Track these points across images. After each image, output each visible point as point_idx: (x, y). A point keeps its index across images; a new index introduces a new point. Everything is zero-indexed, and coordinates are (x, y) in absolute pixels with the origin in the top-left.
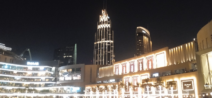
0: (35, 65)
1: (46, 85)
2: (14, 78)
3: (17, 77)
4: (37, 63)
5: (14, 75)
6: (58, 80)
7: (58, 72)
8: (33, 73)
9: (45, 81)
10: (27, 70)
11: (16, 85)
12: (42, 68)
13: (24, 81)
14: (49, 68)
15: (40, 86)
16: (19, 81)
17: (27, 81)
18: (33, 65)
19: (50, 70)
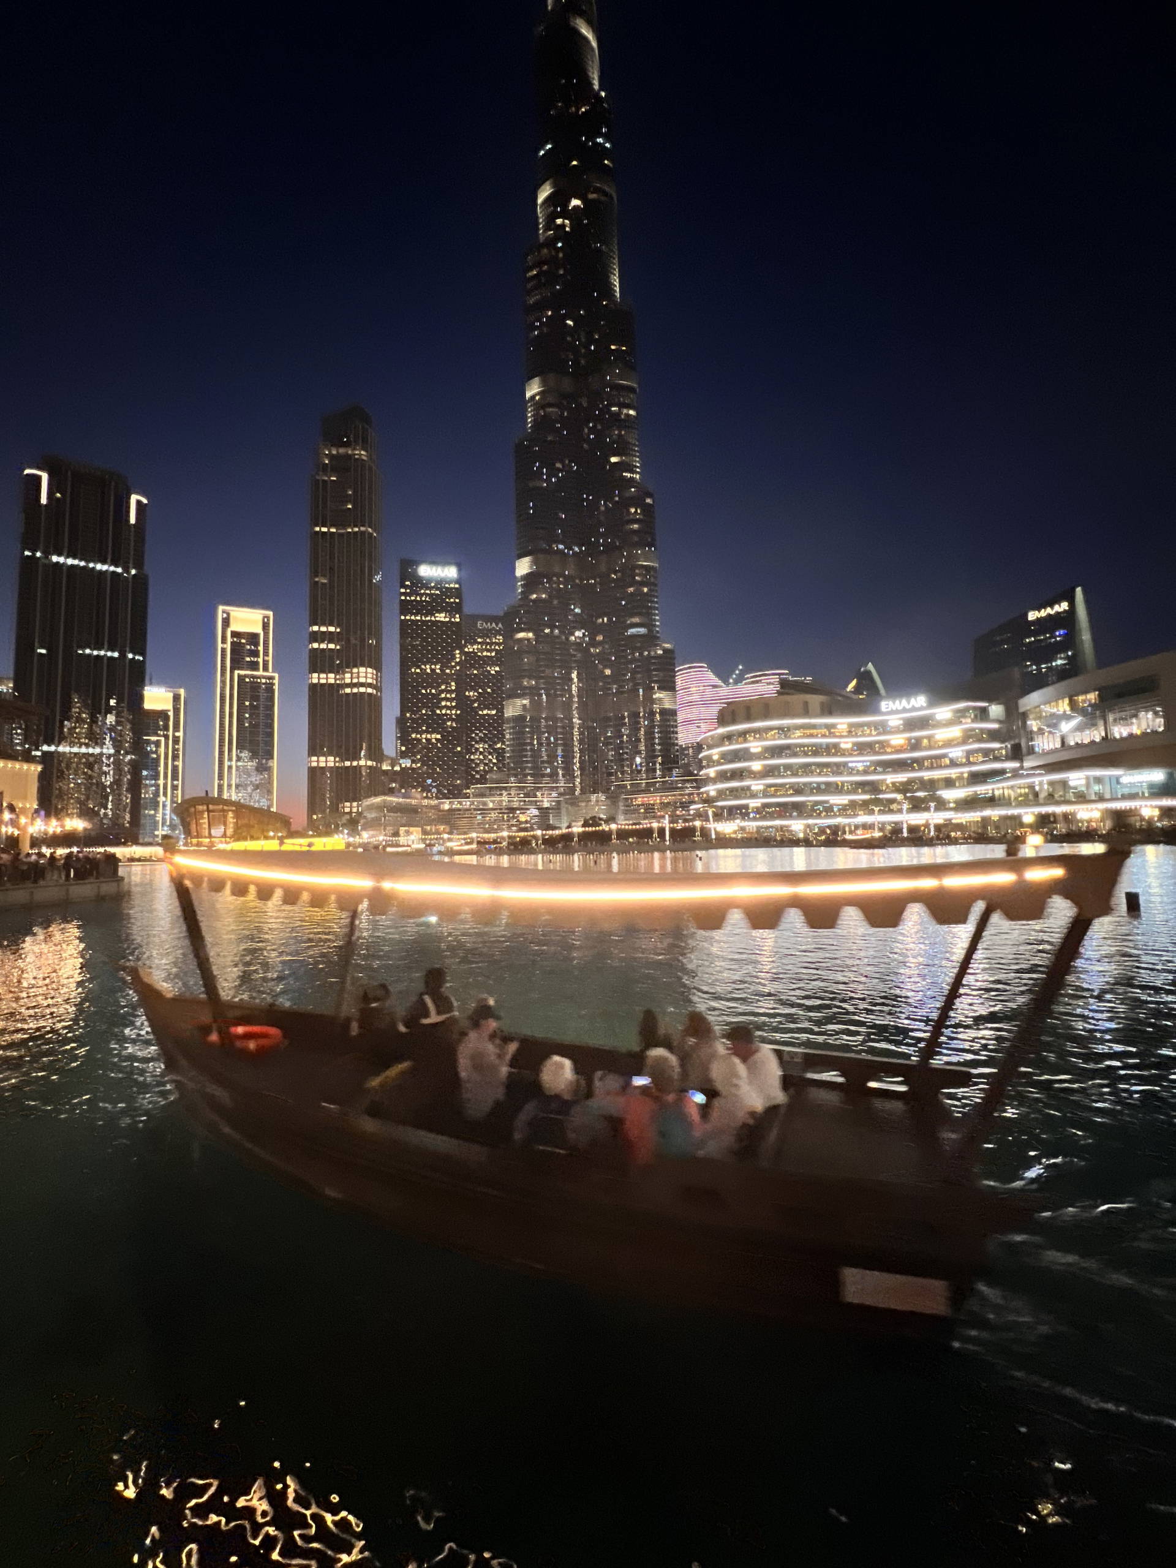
0: (914, 709)
1: (978, 778)
2: (845, 764)
3: (859, 762)
4: (920, 700)
5: (843, 755)
6: (1031, 751)
7: (1024, 716)
8: (909, 739)
9: (969, 763)
10: (885, 732)
11: (859, 786)
12: (944, 712)
13: (884, 772)
14: (975, 708)
15: (949, 783)
16: (866, 772)
17: (895, 771)
18: (904, 710)
19: (983, 714)
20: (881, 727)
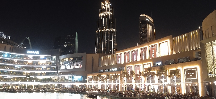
0: (35, 54)
3: (18, 66)
4: (37, 52)
5: (14, 64)
9: (46, 70)
10: (27, 59)
11: (17, 73)
12: (42, 56)
13: (25, 70)
14: (50, 57)
15: (41, 74)
16: (19, 69)
17: (28, 70)
18: (33, 54)
19: (51, 59)
20: (26, 57)
